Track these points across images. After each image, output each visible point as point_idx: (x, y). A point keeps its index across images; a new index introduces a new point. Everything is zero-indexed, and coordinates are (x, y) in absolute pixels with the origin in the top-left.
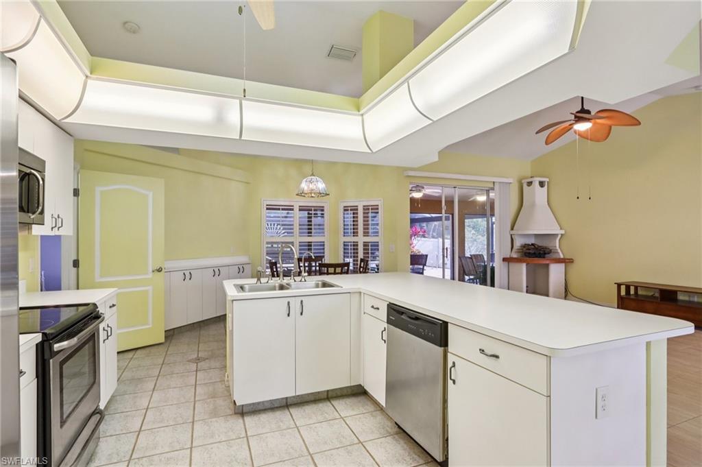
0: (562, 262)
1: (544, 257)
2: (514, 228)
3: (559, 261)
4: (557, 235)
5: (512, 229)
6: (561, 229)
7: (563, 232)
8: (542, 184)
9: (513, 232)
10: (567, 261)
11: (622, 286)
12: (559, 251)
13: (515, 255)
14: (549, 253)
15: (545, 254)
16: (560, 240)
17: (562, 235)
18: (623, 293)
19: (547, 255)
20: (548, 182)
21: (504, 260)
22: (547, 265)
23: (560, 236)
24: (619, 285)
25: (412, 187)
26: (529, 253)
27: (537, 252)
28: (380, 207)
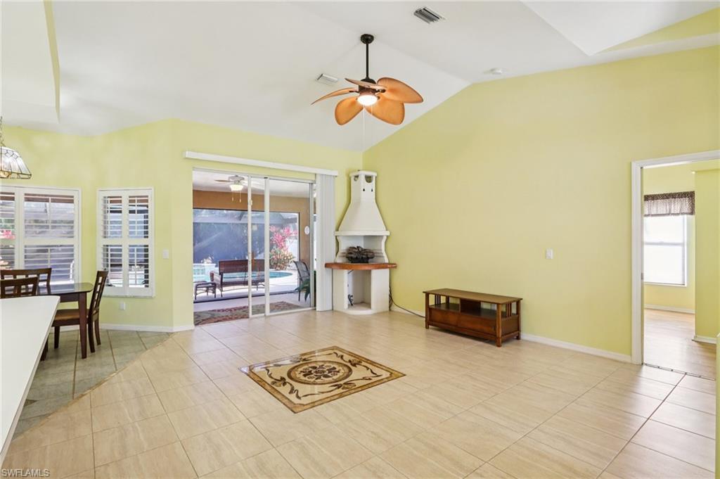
0: (386, 268)
1: (367, 262)
2: (339, 229)
3: (382, 266)
4: (382, 237)
5: (337, 230)
6: (387, 230)
7: (388, 233)
8: (369, 179)
9: (337, 233)
10: (391, 266)
11: (430, 295)
12: (384, 255)
13: (339, 260)
14: (372, 258)
15: (368, 258)
16: (386, 243)
17: (387, 236)
18: (432, 302)
19: (370, 260)
20: (376, 177)
21: (327, 265)
22: (369, 272)
23: (385, 238)
24: (427, 294)
25: (230, 178)
26: (352, 258)
27: (360, 256)
28: (149, 199)
